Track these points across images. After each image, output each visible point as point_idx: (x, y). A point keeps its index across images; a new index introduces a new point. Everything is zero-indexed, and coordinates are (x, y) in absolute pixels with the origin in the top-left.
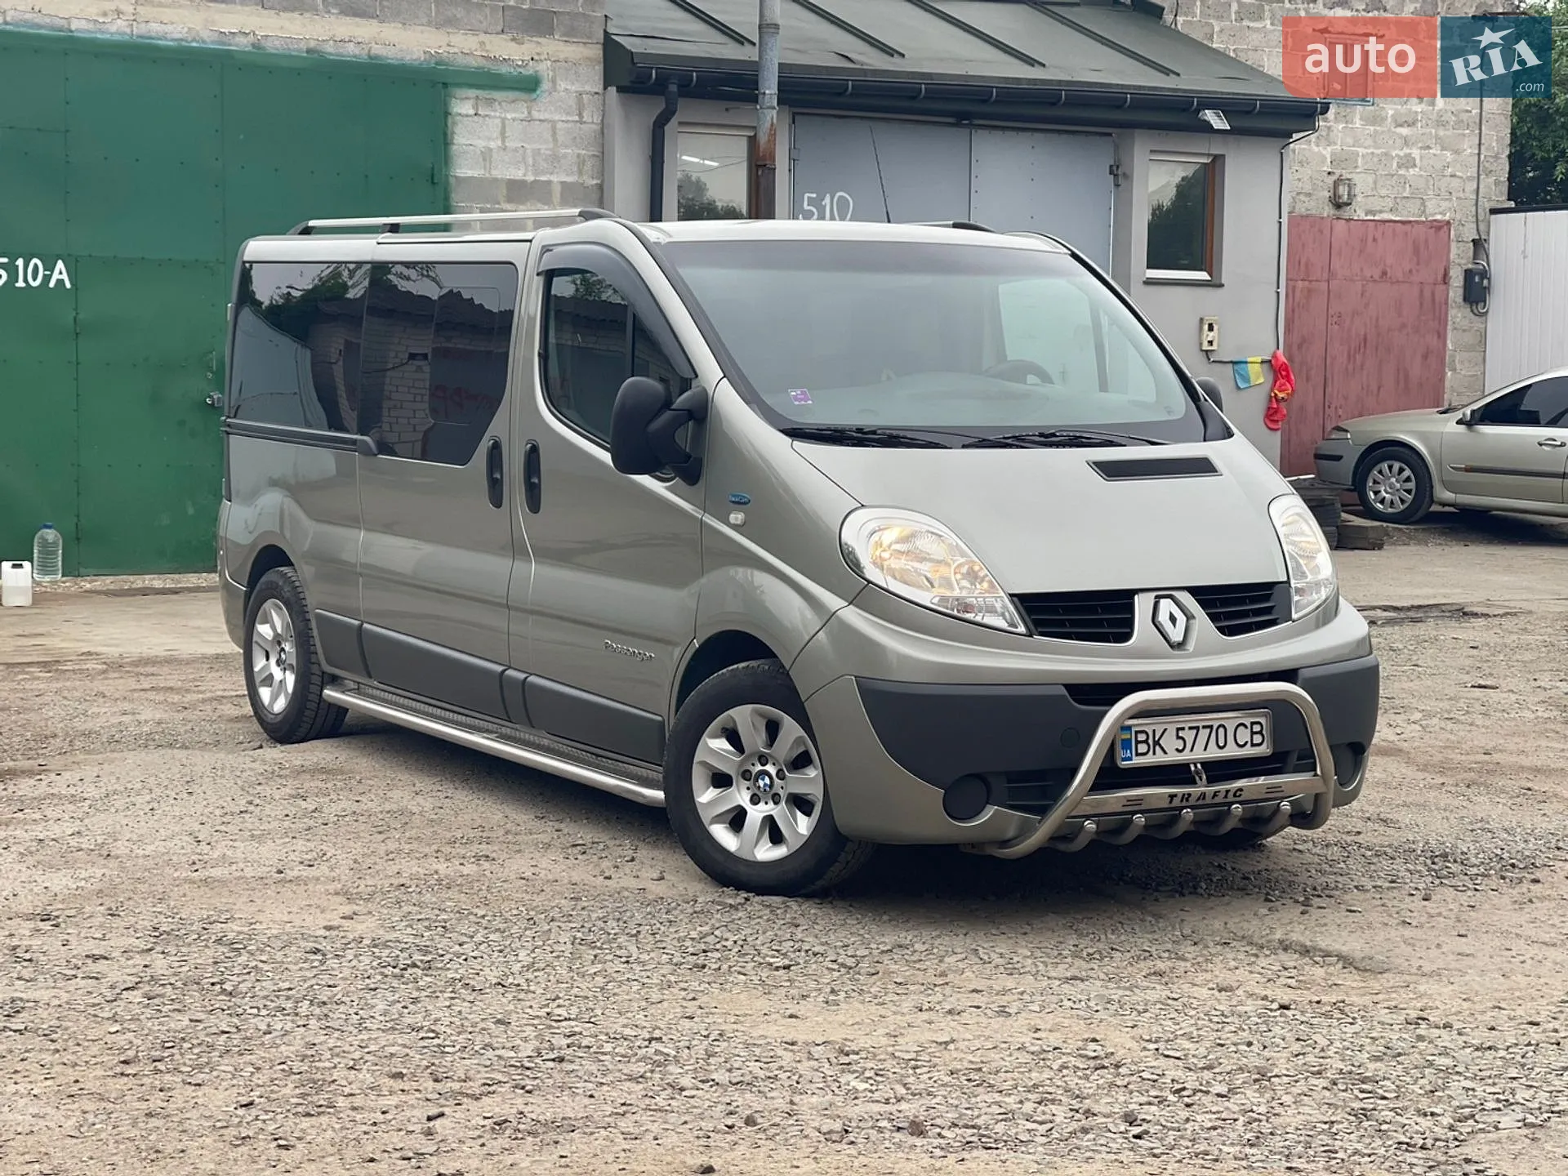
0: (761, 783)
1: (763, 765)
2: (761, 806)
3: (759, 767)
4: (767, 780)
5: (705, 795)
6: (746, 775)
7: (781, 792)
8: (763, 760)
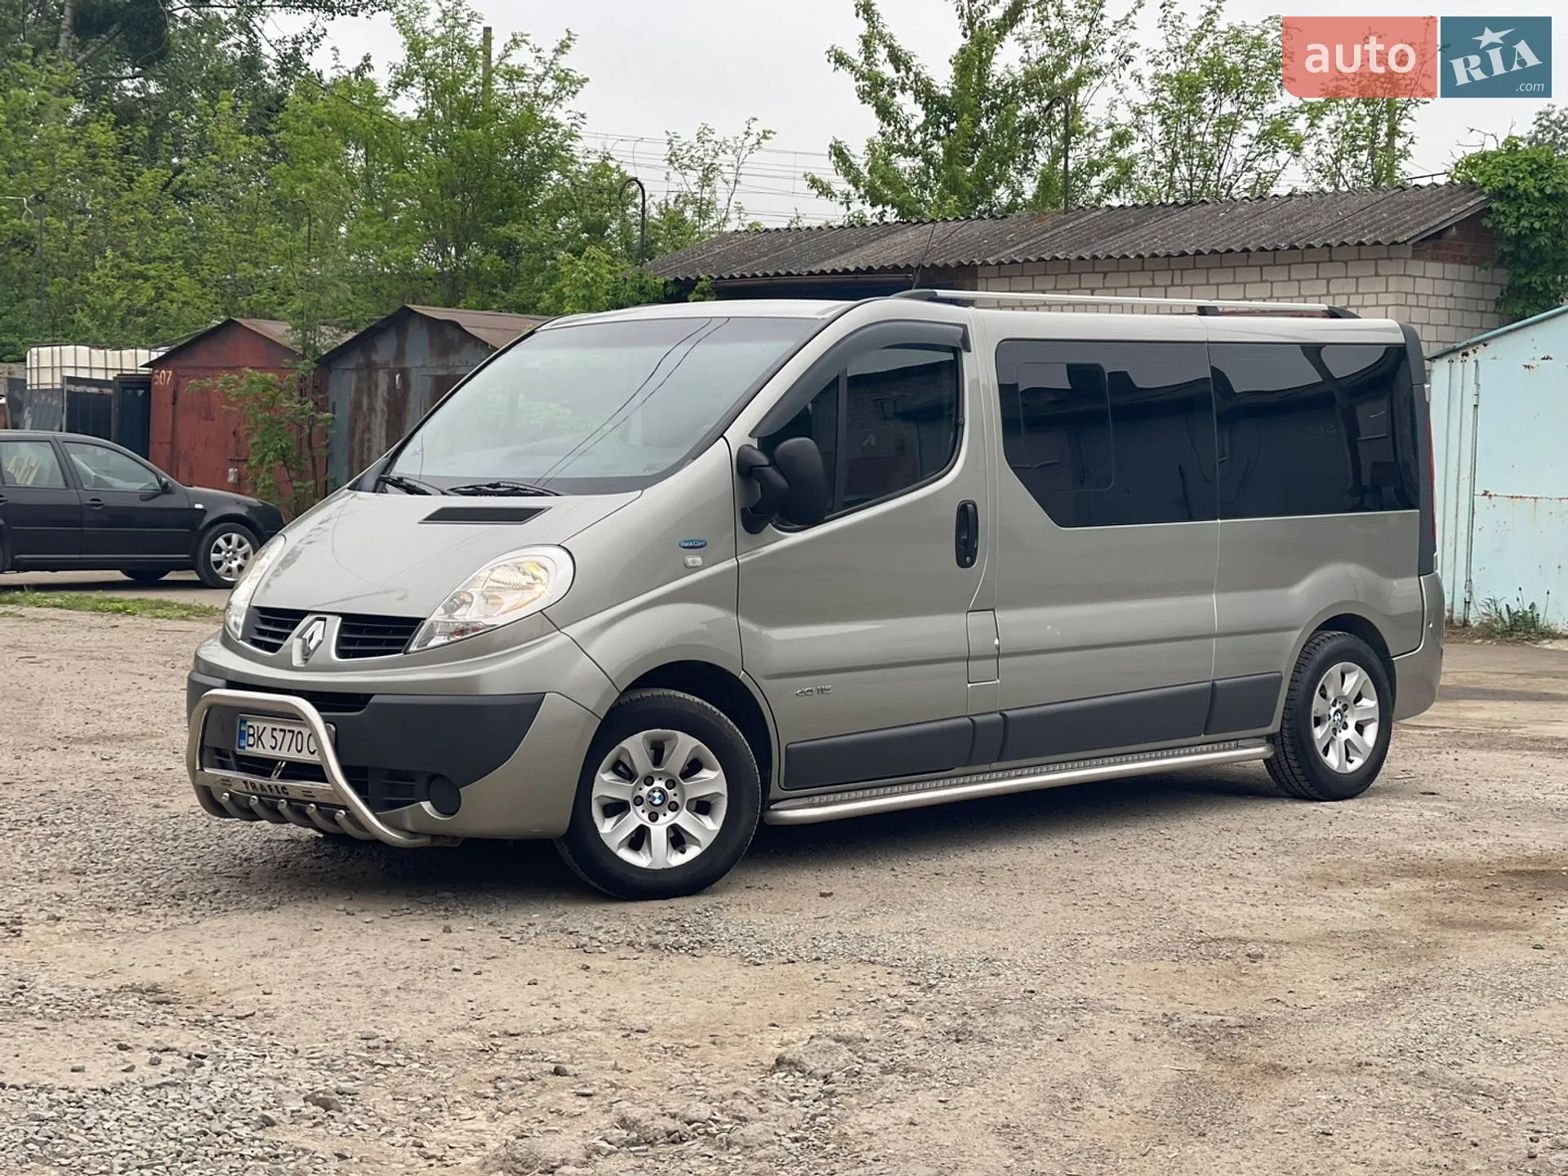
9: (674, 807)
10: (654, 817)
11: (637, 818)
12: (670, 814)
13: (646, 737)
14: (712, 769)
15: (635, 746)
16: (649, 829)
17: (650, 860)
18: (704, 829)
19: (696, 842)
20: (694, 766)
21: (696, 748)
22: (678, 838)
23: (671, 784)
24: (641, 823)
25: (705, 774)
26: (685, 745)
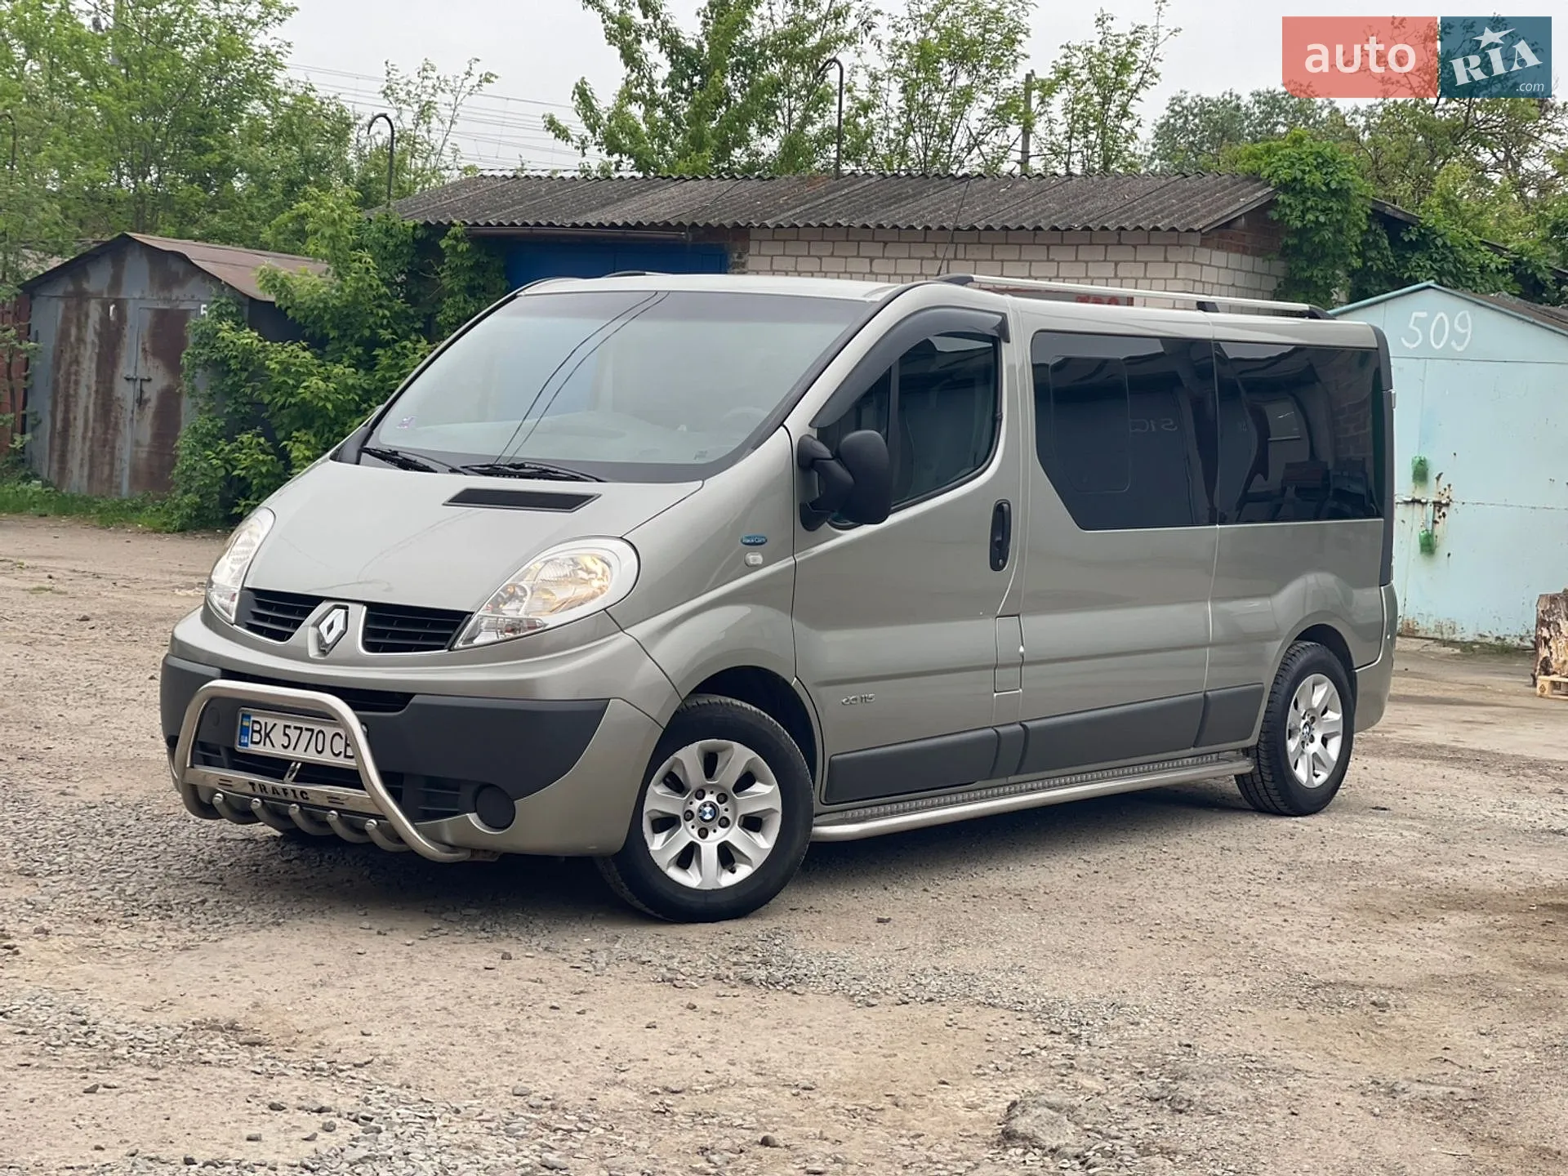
9: (725, 823)
10: (703, 834)
11: (687, 834)
12: (721, 831)
13: (701, 747)
14: (766, 782)
15: (689, 757)
16: (699, 846)
17: (700, 879)
18: (755, 847)
19: (747, 860)
20: (747, 780)
21: (750, 762)
22: (727, 856)
23: (723, 798)
24: (692, 839)
25: (758, 788)
26: (740, 756)
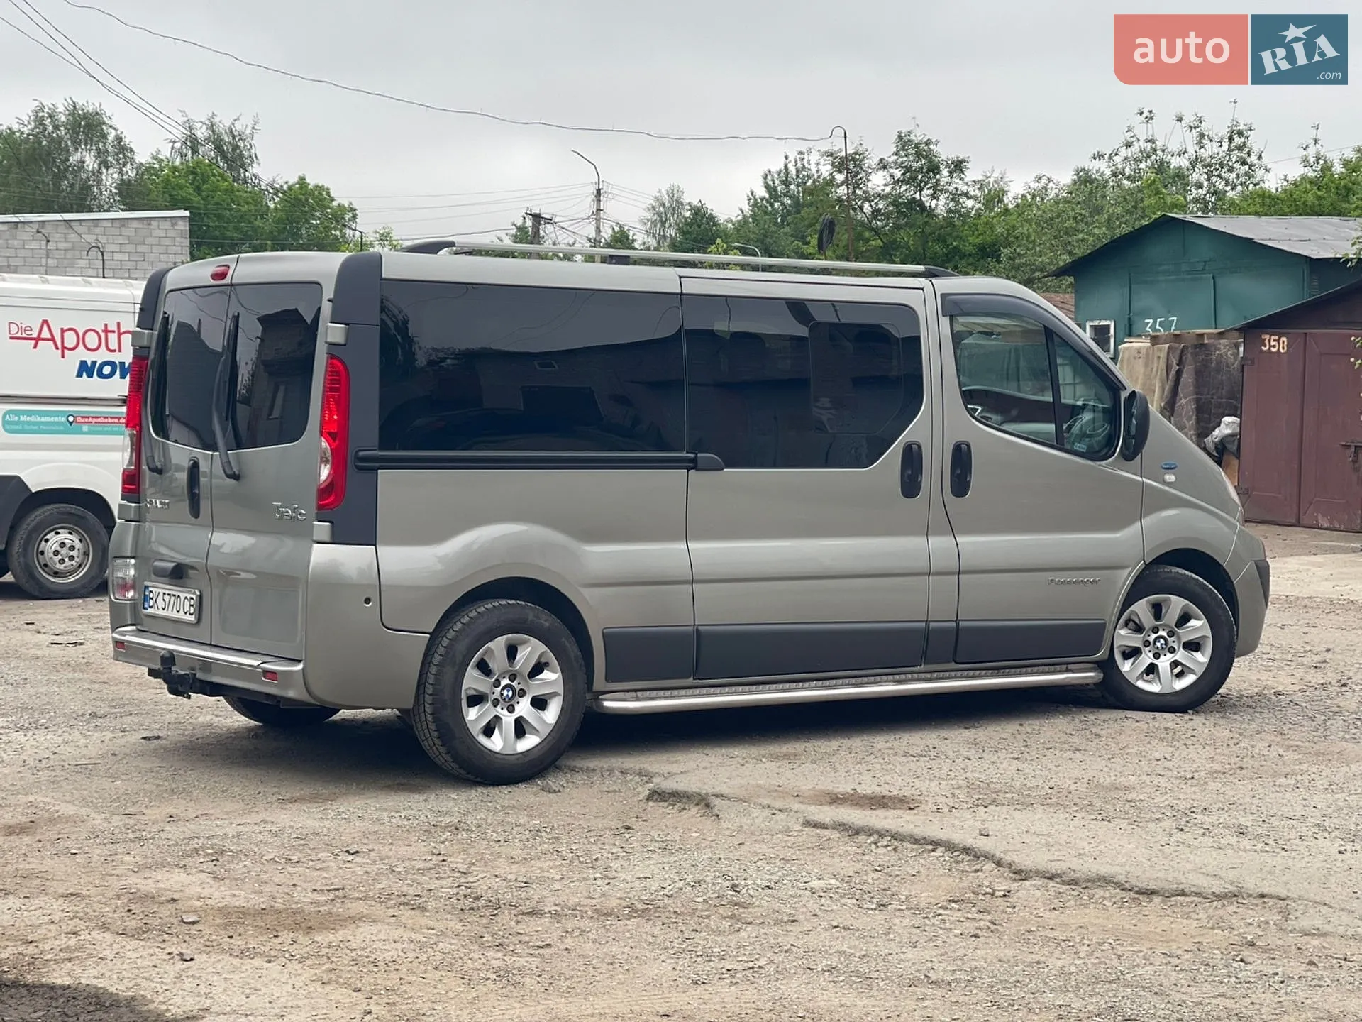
0: (1158, 645)
1: (1156, 633)
2: (1162, 658)
3: (1153, 636)
4: (1162, 641)
5: (1126, 667)
6: (1147, 644)
7: (1175, 645)
8: (1155, 630)
